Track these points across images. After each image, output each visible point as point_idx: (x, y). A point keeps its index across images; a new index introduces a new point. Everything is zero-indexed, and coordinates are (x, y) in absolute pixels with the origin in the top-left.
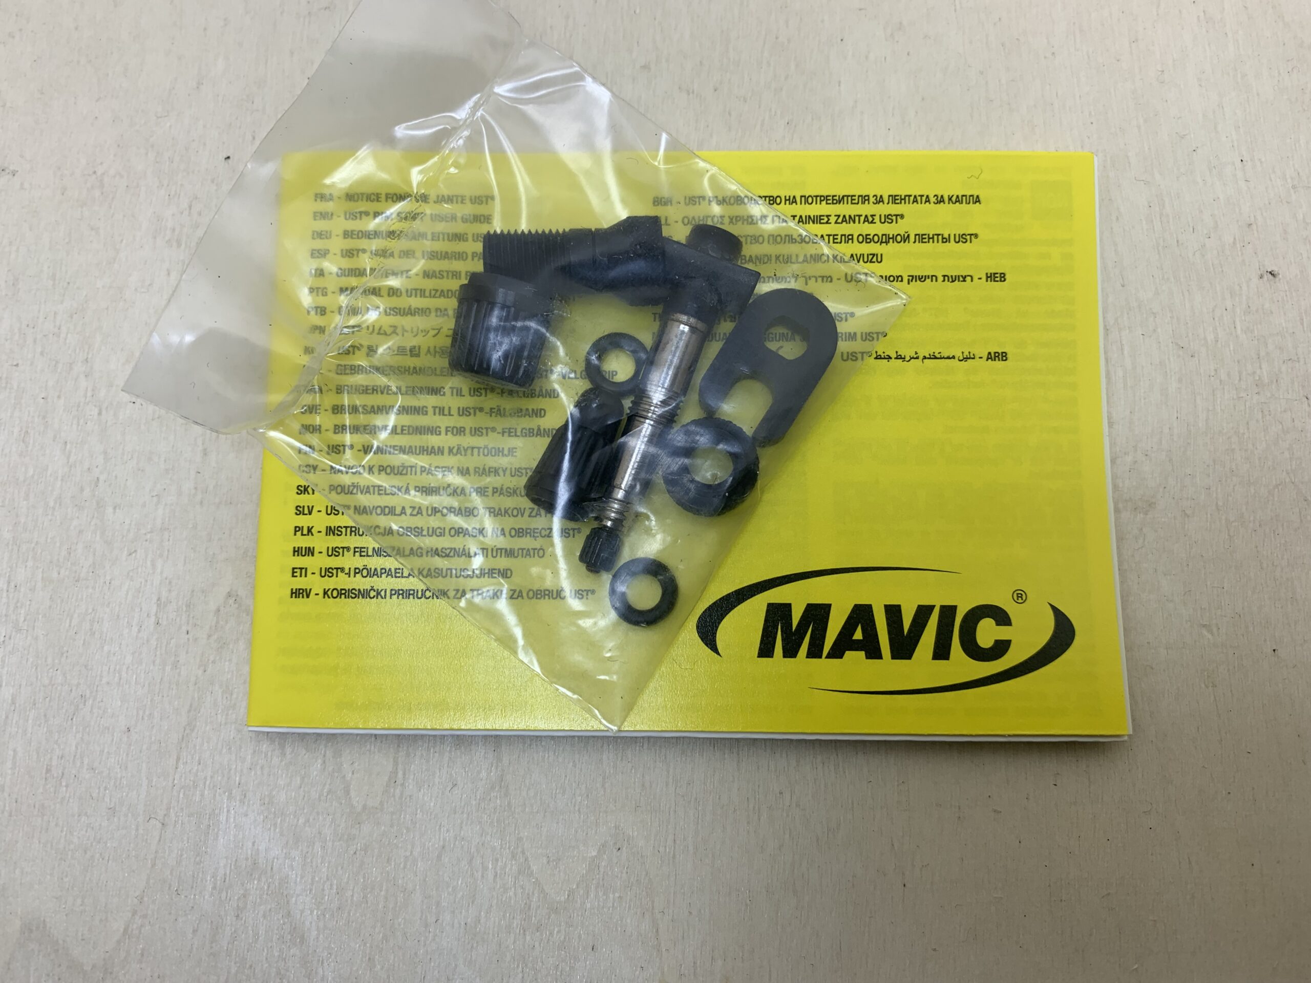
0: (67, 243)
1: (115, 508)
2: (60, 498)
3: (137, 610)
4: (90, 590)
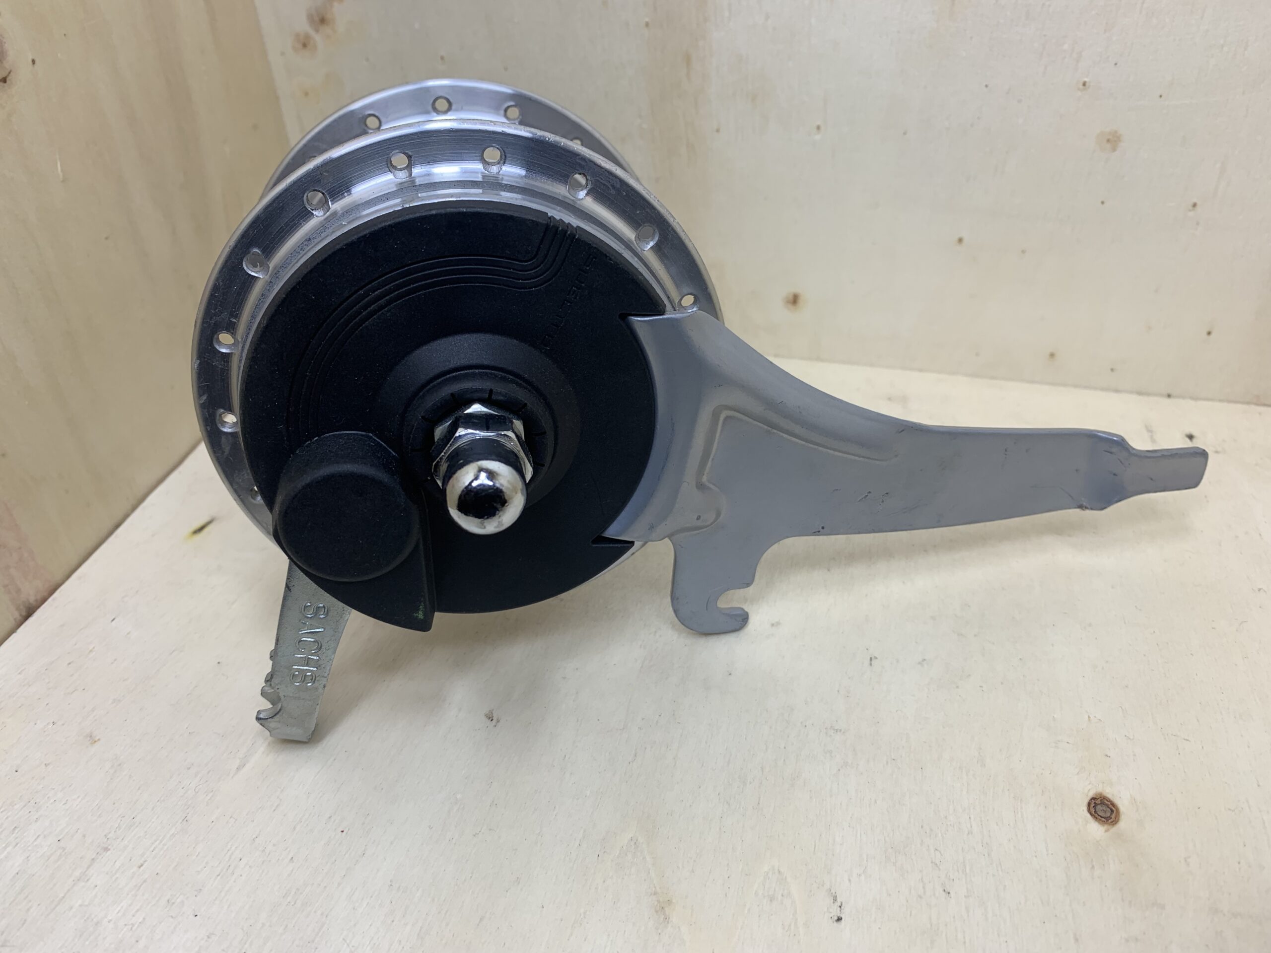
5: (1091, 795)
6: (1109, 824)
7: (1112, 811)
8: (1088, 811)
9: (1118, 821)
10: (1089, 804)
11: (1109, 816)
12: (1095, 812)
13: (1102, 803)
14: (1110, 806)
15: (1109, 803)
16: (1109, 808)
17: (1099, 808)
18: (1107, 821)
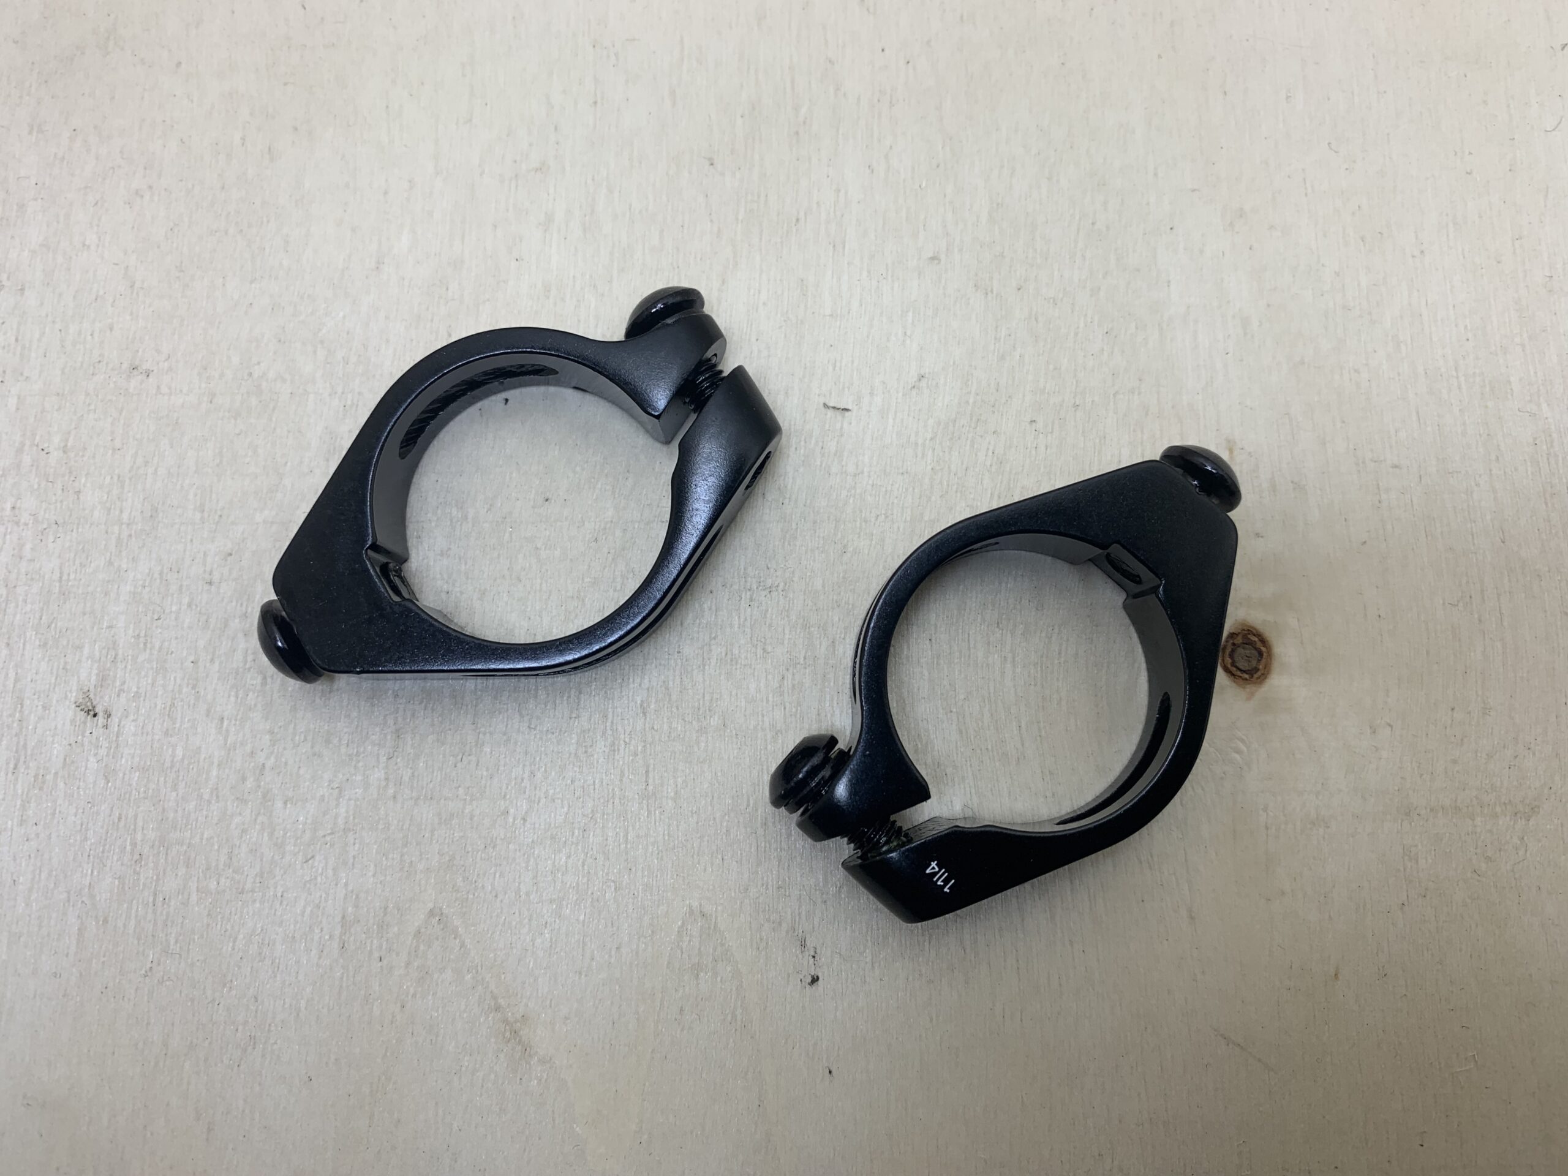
0: (218, 465)
1: (285, 803)
2: (217, 789)
3: (317, 931)
4: (258, 905)
6: (1255, 683)
7: (1261, 654)
9: (1268, 675)
10: (1223, 649)
11: (1255, 666)
12: (1233, 664)
13: (1246, 642)
14: (1259, 645)
15: (1256, 639)
16: (1256, 649)
17: (1240, 651)
18: (1252, 676)
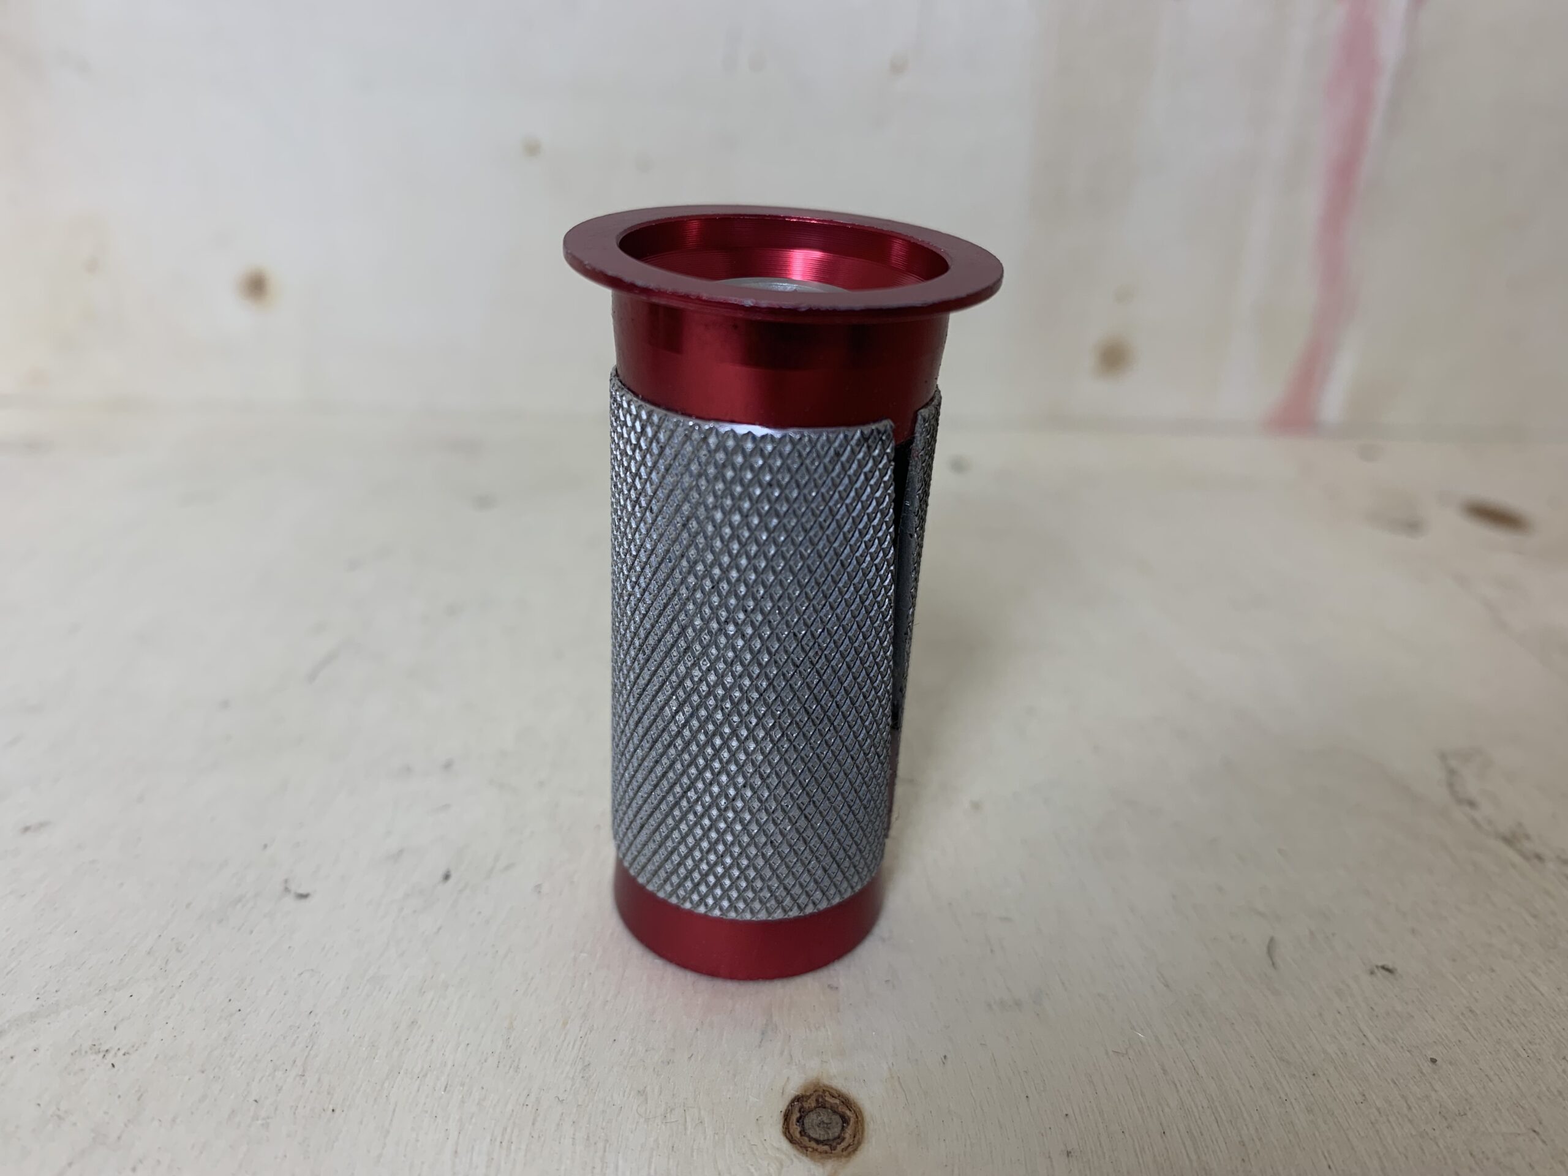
5: (794, 1088)
6: (839, 1157)
7: (845, 1120)
8: (785, 1134)
9: (859, 1143)
10: (787, 1117)
11: (837, 1134)
12: (803, 1132)
13: (821, 1105)
14: (842, 1109)
15: (837, 1101)
16: (835, 1112)
17: (812, 1119)
18: (833, 1148)
